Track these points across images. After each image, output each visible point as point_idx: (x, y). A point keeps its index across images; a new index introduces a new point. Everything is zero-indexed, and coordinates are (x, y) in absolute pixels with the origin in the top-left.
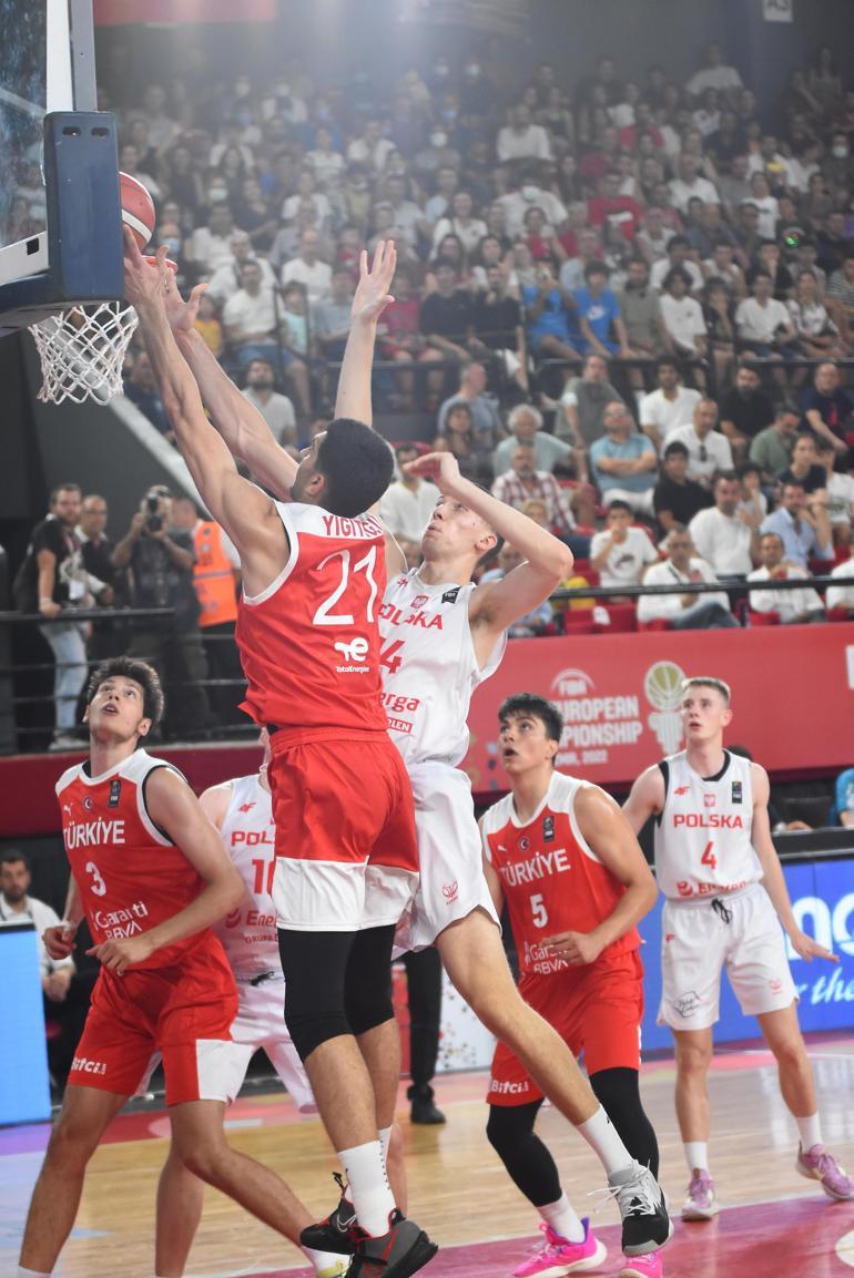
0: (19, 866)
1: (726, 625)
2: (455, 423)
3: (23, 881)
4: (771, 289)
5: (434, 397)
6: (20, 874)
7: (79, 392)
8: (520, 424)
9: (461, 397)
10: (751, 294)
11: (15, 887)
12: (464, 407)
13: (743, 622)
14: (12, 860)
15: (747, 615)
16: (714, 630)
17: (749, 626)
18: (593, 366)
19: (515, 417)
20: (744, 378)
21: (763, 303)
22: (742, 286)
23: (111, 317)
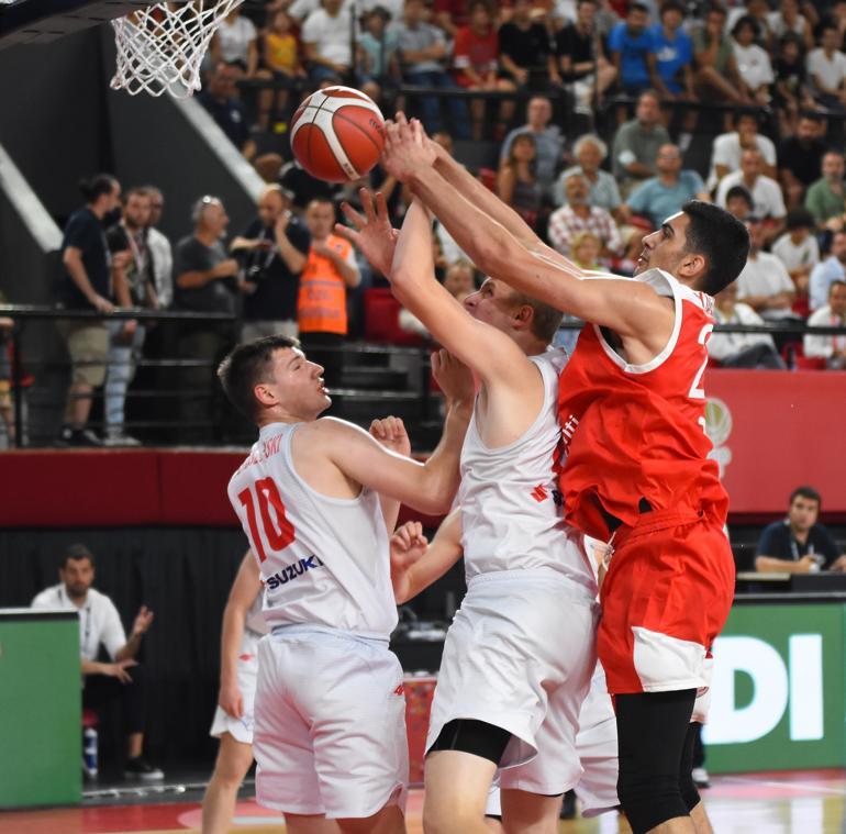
0: (85, 563)
1: (773, 366)
2: (519, 151)
3: (87, 577)
4: (839, 42)
5: (503, 127)
6: (85, 570)
7: (155, 85)
8: (584, 153)
9: (528, 129)
10: (818, 45)
11: (78, 583)
12: (529, 138)
13: (789, 364)
14: (78, 558)
15: (795, 358)
16: (760, 370)
17: (795, 370)
18: (646, 105)
19: (579, 147)
20: (806, 128)
21: (830, 56)
22: (809, 39)
23: (194, 15)
